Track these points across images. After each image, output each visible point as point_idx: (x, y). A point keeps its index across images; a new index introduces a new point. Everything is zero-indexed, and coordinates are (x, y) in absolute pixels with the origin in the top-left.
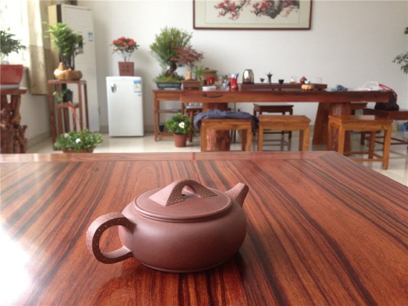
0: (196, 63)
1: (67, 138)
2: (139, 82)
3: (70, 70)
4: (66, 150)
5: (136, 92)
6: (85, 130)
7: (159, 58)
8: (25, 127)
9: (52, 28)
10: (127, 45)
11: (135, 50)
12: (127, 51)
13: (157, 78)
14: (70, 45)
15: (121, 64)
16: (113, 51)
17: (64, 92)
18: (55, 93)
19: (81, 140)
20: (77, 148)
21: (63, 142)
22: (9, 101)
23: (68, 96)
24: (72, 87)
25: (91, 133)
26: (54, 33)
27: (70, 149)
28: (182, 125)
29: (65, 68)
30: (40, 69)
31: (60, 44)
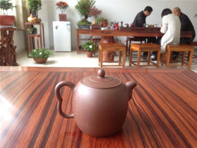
0: (98, 16)
1: (35, 52)
2: (69, 24)
3: (36, 18)
4: (35, 58)
5: (68, 29)
6: (44, 48)
7: (79, 12)
8: (16, 47)
10: (63, 5)
11: (67, 8)
12: (63, 9)
13: (78, 22)
14: (36, 5)
15: (60, 15)
16: (56, 8)
17: (33, 29)
18: (28, 29)
19: (42, 53)
20: (40, 57)
21: (34, 54)
22: (8, 34)
23: (35, 31)
24: (37, 26)
25: (46, 49)
27: (37, 58)
28: (91, 47)
29: (33, 17)
30: (21, 17)
31: (31, 5)
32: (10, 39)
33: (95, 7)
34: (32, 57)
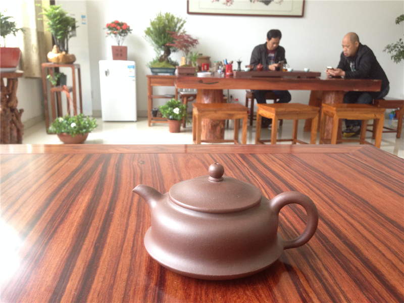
0: (191, 49)
1: (62, 122)
2: (133, 67)
3: (64, 53)
4: (61, 135)
5: (130, 76)
6: (80, 115)
7: (153, 43)
8: (22, 111)
9: (45, 10)
10: (120, 28)
11: (129, 34)
12: (121, 35)
13: (151, 63)
14: (64, 28)
15: (114, 48)
16: (106, 35)
17: (58, 76)
18: (48, 77)
19: (77, 124)
20: (73, 133)
21: (59, 126)
22: (6, 84)
23: (61, 80)
24: (66, 70)
25: (85, 117)
26: (48, 16)
27: (65, 134)
28: (176, 111)
29: (59, 51)
30: (33, 52)
31: (54, 27)
32: (9, 95)
33: (184, 32)
34: (55, 133)
